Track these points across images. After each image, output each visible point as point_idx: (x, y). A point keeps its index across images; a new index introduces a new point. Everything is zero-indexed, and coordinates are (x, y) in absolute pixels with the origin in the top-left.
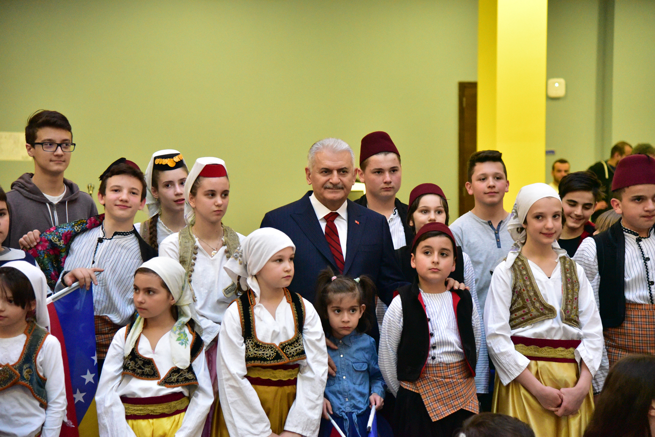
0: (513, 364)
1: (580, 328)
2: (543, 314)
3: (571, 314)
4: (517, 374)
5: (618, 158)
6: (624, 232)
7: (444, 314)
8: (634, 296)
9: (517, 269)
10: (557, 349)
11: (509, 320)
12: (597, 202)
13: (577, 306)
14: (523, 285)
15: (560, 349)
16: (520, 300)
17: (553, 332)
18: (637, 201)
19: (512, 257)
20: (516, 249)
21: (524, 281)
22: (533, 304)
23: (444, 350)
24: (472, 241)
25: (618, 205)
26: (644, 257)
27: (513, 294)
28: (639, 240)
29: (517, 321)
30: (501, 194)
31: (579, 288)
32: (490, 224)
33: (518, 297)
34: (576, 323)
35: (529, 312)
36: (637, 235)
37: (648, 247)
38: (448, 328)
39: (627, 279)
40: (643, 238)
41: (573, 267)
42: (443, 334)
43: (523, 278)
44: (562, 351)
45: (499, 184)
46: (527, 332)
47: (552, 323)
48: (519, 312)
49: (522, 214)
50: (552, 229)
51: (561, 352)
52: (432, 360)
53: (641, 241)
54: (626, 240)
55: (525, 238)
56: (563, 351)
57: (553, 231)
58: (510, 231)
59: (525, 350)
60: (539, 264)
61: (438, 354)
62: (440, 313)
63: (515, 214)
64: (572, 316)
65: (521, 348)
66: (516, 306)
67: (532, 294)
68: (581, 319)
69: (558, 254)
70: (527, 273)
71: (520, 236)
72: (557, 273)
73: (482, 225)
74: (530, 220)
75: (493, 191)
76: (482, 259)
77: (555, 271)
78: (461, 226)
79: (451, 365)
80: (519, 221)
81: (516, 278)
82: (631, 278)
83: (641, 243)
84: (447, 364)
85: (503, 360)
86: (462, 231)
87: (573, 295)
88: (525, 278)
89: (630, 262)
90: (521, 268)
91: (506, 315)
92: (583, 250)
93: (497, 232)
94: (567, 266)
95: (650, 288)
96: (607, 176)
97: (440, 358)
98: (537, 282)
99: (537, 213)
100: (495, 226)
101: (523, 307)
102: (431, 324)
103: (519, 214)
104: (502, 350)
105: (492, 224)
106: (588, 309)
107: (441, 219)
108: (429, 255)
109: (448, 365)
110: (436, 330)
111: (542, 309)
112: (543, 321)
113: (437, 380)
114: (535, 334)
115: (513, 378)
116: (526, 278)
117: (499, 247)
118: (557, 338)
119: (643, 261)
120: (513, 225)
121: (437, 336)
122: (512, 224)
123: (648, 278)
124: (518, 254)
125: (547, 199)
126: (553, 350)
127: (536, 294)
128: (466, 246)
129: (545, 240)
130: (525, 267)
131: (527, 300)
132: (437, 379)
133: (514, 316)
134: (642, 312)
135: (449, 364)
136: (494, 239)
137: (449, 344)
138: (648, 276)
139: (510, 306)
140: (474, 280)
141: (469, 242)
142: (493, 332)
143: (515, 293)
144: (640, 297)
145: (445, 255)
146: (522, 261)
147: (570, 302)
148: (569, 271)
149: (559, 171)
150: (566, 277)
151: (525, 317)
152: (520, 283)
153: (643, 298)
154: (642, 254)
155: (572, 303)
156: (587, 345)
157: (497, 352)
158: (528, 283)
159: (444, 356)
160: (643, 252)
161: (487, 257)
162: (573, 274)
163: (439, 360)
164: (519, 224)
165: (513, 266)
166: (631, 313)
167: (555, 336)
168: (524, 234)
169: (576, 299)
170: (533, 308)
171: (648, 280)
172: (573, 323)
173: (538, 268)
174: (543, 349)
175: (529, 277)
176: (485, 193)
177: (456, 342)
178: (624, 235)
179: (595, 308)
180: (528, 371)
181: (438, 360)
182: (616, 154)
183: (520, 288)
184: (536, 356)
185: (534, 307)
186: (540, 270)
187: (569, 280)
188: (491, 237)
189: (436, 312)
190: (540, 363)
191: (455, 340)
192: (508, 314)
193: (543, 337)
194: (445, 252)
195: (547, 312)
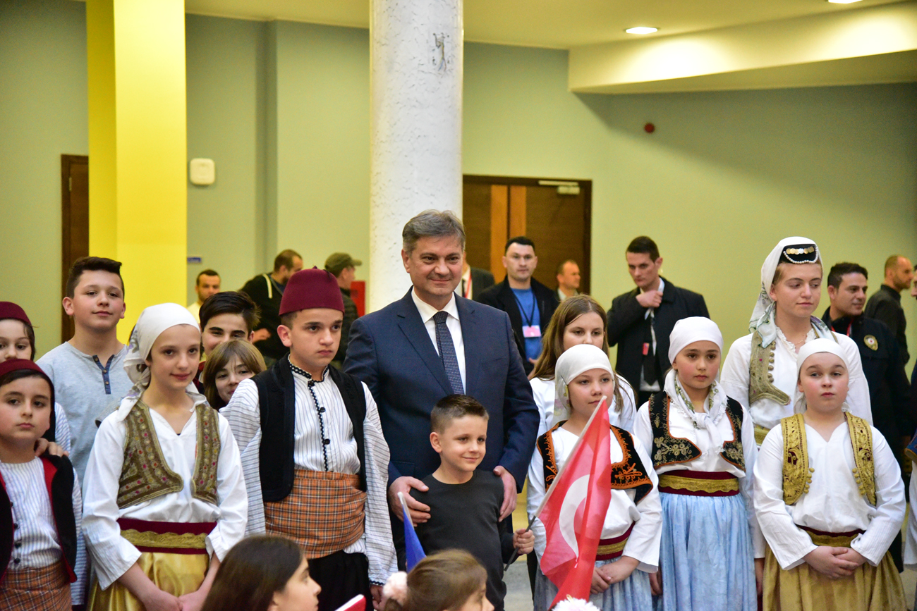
0: (115, 559)
1: (218, 505)
2: (164, 486)
3: (206, 485)
4: (120, 574)
5: (285, 273)
6: (293, 372)
7: (34, 494)
8: (305, 460)
9: (133, 421)
10: (183, 536)
11: (116, 494)
12: (253, 332)
13: (216, 473)
14: (140, 445)
15: (187, 535)
16: (134, 467)
17: (179, 512)
18: (311, 330)
19: (127, 405)
20: (135, 394)
21: (142, 439)
22: (152, 471)
23: (34, 549)
24: (67, 385)
25: (286, 334)
26: (318, 408)
27: (125, 458)
28: (311, 384)
29: (129, 496)
30: (115, 316)
31: (220, 448)
32: (97, 360)
33: (132, 461)
34: (213, 497)
35: (146, 483)
36: (309, 377)
37: (322, 394)
38: (40, 515)
39: (297, 437)
40: (315, 381)
41: (215, 419)
42: (33, 524)
43: (140, 435)
44: (189, 538)
45: (114, 303)
46: (142, 511)
47: (178, 498)
48: (132, 483)
49: (145, 346)
50: (186, 368)
51: (187, 540)
52: (13, 564)
53: (313, 385)
54: (296, 384)
55: (148, 379)
56: (191, 538)
57: (188, 372)
58: (127, 369)
59: (136, 538)
60: (165, 417)
61: (24, 555)
62: (28, 493)
63: (135, 346)
64: (208, 488)
65: (132, 534)
66: (129, 474)
67: (151, 457)
68: (220, 492)
69: (194, 401)
70: (148, 428)
71: (141, 377)
72: (191, 427)
73: (84, 361)
74: (156, 355)
75: (105, 310)
76: (83, 410)
77: (188, 425)
78: (51, 364)
79: (42, 571)
80: (141, 356)
81: (131, 436)
82: (302, 435)
83: (313, 388)
84: (37, 569)
85: (102, 554)
86: (53, 370)
87: (210, 459)
88: (143, 435)
89: (301, 412)
90: (139, 421)
91: (112, 489)
92: (240, 397)
93: (105, 371)
94: (206, 418)
95: (325, 448)
96: (270, 296)
97: (28, 560)
98: (160, 440)
99: (166, 346)
100: (104, 363)
101: (138, 476)
102: (14, 510)
103: (140, 346)
104: (101, 540)
105: (99, 361)
106: (230, 478)
107: (25, 354)
108: (17, 405)
109: (38, 571)
110: (21, 518)
111: (164, 479)
112: (165, 495)
113: (19, 593)
114: (153, 515)
115: (114, 579)
116: (146, 435)
117: (108, 392)
118: (182, 520)
119: (317, 412)
120: (133, 361)
121: (24, 529)
122: (130, 359)
123: (323, 435)
124: (136, 401)
125: (180, 326)
126: (177, 536)
127: (158, 458)
128: (59, 391)
129: (177, 384)
130: (145, 420)
131: (145, 466)
132: (20, 591)
133: (124, 489)
134: (313, 482)
135: (40, 569)
136: (100, 382)
137: (42, 538)
138: (323, 432)
139: (120, 474)
140: (69, 441)
141: (62, 385)
142: (90, 514)
143: (128, 457)
144: (312, 460)
145: (40, 405)
146: (142, 411)
147: (205, 468)
148: (208, 425)
149: (207, 286)
150: (203, 434)
151: (140, 490)
152: (136, 442)
153: (316, 462)
154: (316, 402)
155: (209, 470)
156: (224, 530)
157: (94, 542)
158: (148, 442)
159: (33, 558)
160: (316, 400)
161: (90, 407)
162: (214, 429)
163: (26, 563)
164: (140, 360)
165: (128, 418)
166: (299, 483)
167: (180, 516)
168: (148, 374)
169: (214, 464)
170: (151, 478)
171: (322, 438)
172: (208, 498)
173: (164, 420)
174: (163, 535)
175: (150, 434)
176: (93, 313)
177: (52, 535)
178: (292, 376)
179: (240, 476)
180: (137, 568)
181: (24, 563)
182: (283, 267)
183: (134, 449)
184: (152, 546)
185: (154, 476)
186: (167, 423)
187: (207, 438)
188: (96, 379)
189: (23, 492)
190: (158, 556)
191: (50, 532)
192: (117, 487)
193: (164, 519)
194: (40, 400)
195: (171, 483)
